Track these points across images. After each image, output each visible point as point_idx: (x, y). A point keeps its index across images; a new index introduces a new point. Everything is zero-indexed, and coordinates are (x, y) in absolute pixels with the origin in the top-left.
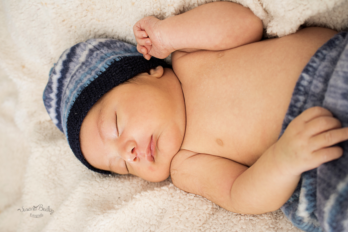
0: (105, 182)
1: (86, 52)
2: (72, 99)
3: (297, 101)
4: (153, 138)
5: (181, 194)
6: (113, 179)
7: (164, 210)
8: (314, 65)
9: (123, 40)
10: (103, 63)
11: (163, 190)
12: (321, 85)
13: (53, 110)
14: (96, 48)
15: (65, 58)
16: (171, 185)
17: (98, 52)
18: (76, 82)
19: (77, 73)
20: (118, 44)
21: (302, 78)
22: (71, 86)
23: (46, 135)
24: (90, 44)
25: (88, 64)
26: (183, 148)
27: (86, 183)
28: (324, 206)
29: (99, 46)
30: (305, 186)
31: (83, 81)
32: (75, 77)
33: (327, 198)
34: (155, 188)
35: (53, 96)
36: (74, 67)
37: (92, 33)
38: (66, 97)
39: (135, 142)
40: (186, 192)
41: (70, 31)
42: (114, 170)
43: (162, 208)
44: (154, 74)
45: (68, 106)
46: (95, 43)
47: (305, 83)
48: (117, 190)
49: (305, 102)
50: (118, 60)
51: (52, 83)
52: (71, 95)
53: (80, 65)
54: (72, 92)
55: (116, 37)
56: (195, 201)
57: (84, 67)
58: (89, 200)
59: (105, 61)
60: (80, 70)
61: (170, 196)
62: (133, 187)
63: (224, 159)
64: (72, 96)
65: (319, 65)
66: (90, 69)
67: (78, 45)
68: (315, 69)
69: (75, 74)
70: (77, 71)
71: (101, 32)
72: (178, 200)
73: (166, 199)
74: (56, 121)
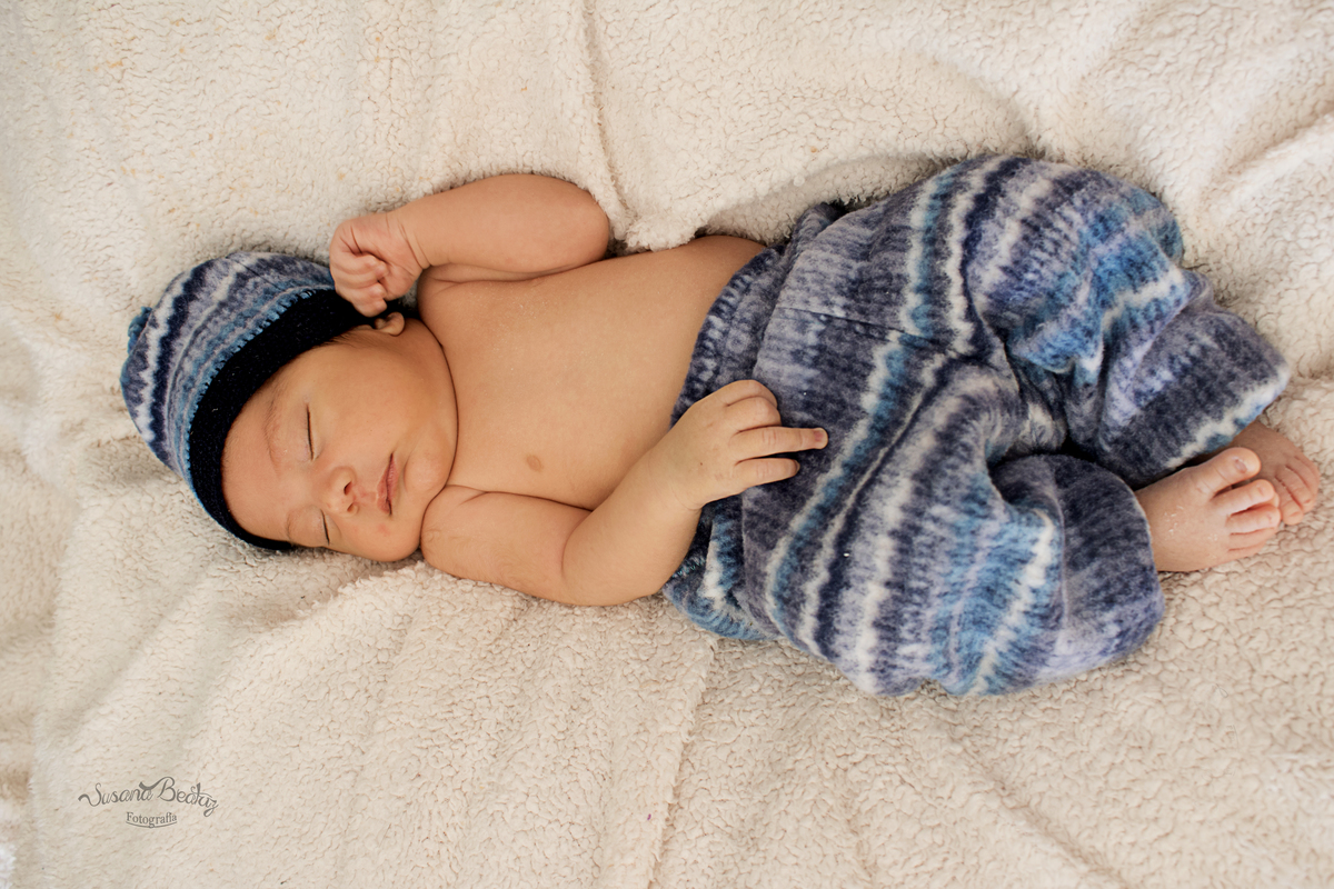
0: (268, 565)
1: (230, 280)
2: (203, 380)
3: (702, 368)
4: (395, 459)
5: (445, 582)
6: (285, 559)
7: (405, 618)
8: (731, 300)
9: (306, 258)
10: (273, 303)
11: (405, 576)
12: (746, 339)
13: (143, 410)
14: (253, 272)
15: (178, 290)
16: (420, 565)
17: (258, 279)
18: (210, 343)
19: (210, 325)
20: (299, 265)
21: (709, 325)
22: (196, 353)
23: (117, 470)
24: (238, 262)
25: (235, 304)
26: (451, 482)
27: (225, 570)
28: (765, 562)
29: (258, 266)
30: (716, 538)
31: (226, 341)
32: (204, 333)
33: (771, 547)
34: (386, 573)
35: (147, 376)
36: (198, 312)
37: (236, 239)
38: (184, 376)
39: (351, 470)
40: (454, 576)
41: (184, 235)
42: (296, 538)
43: (401, 613)
44: (385, 327)
45: (190, 396)
46: (249, 261)
47: (714, 334)
48: (296, 583)
49: (717, 372)
50: (305, 296)
51: (147, 347)
52: (198, 372)
53: (214, 307)
54: (199, 365)
55: (290, 250)
56: (476, 595)
57: (226, 312)
58: (232, 606)
59: (277, 298)
60: (218, 319)
61: (419, 587)
62: (333, 574)
63: (539, 501)
64: (202, 373)
65: (740, 301)
66: (241, 314)
67: (209, 264)
68: (733, 309)
69: (204, 327)
70: (209, 319)
71: (257, 239)
72: (438, 594)
73: (409, 595)
74: (149, 435)
